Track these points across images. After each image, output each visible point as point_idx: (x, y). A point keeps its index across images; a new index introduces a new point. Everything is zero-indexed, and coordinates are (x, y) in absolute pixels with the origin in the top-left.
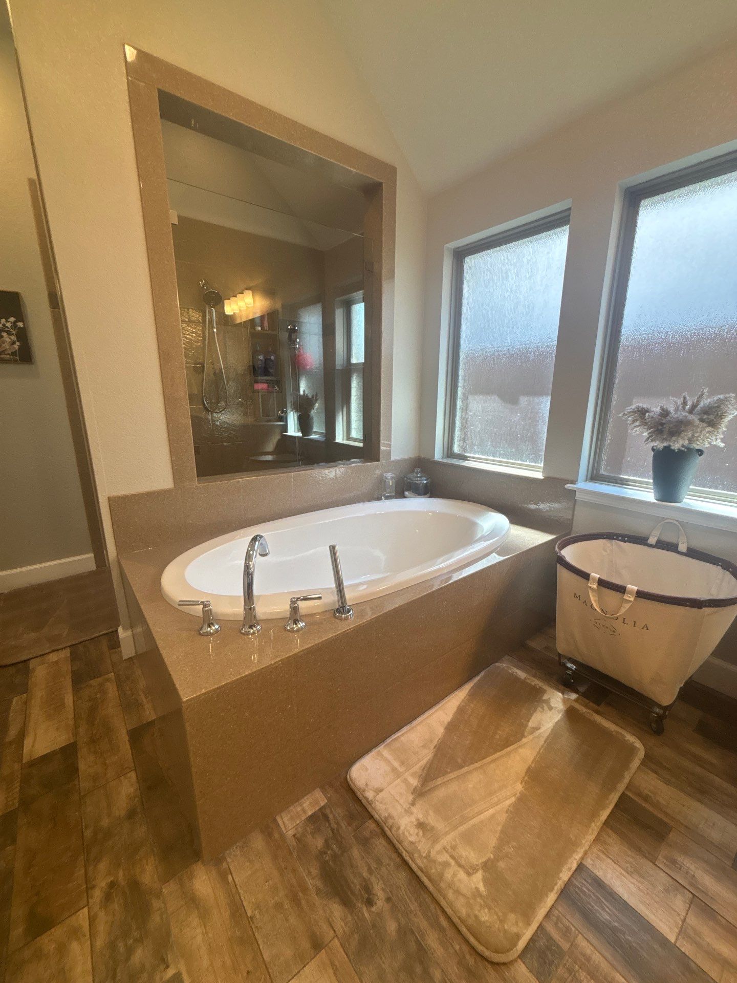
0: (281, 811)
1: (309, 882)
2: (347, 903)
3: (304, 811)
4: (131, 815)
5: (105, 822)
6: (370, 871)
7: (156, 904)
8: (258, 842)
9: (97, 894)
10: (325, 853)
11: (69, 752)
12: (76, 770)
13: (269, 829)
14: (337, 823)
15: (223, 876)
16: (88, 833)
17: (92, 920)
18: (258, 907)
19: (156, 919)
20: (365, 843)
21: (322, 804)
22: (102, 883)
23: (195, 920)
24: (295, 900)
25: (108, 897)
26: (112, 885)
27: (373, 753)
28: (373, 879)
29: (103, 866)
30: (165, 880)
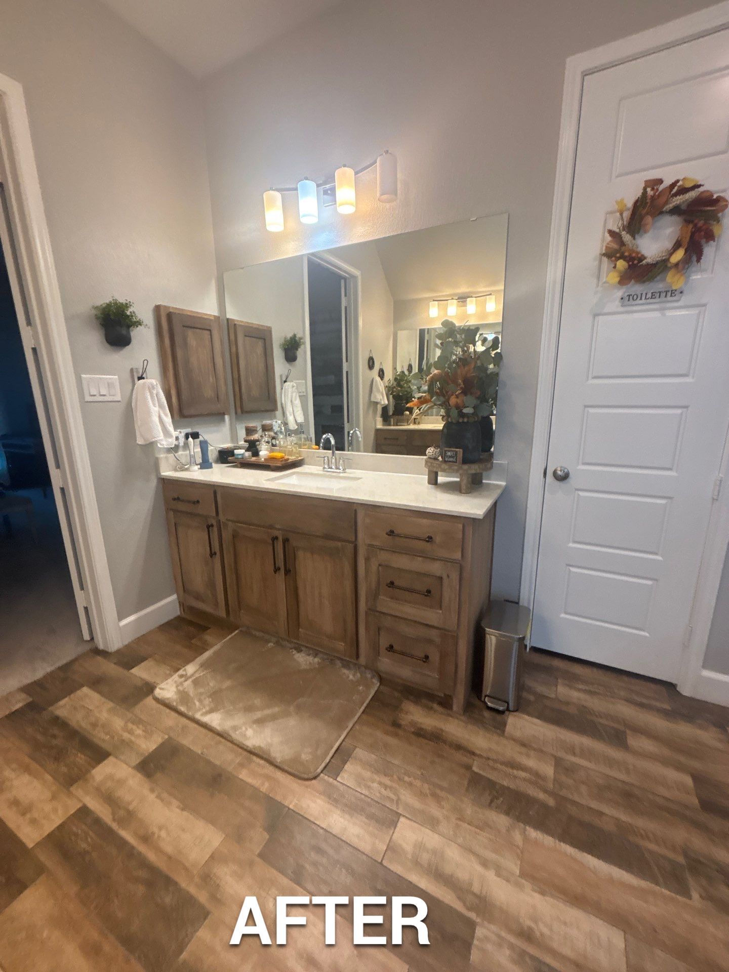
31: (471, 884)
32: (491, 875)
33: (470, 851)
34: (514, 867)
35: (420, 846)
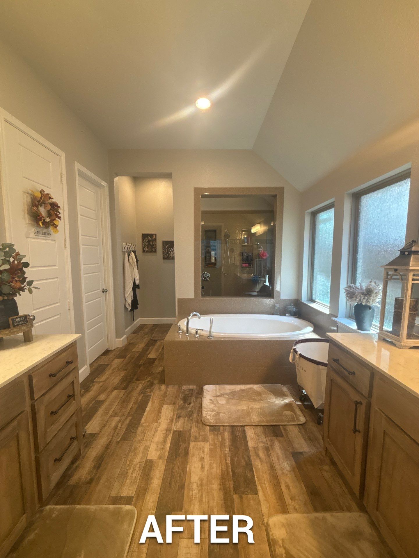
0: (185, 385)
1: (180, 396)
2: (184, 402)
3: (189, 387)
4: (159, 373)
5: (154, 372)
6: (193, 401)
7: (154, 386)
8: (176, 387)
9: (147, 380)
10: (187, 395)
11: (155, 359)
12: (154, 362)
13: (180, 387)
14: (194, 392)
15: (167, 388)
16: (150, 372)
17: (145, 383)
18: (169, 394)
19: (153, 387)
20: (196, 398)
21: (194, 388)
22: (148, 379)
23: (158, 391)
24: (176, 397)
25: (148, 381)
26: (150, 380)
27: (214, 385)
28: (193, 402)
29: (150, 377)
30: (158, 384)
31: (164, 433)
32: (159, 429)
33: (153, 435)
34: (155, 425)
35: (157, 450)
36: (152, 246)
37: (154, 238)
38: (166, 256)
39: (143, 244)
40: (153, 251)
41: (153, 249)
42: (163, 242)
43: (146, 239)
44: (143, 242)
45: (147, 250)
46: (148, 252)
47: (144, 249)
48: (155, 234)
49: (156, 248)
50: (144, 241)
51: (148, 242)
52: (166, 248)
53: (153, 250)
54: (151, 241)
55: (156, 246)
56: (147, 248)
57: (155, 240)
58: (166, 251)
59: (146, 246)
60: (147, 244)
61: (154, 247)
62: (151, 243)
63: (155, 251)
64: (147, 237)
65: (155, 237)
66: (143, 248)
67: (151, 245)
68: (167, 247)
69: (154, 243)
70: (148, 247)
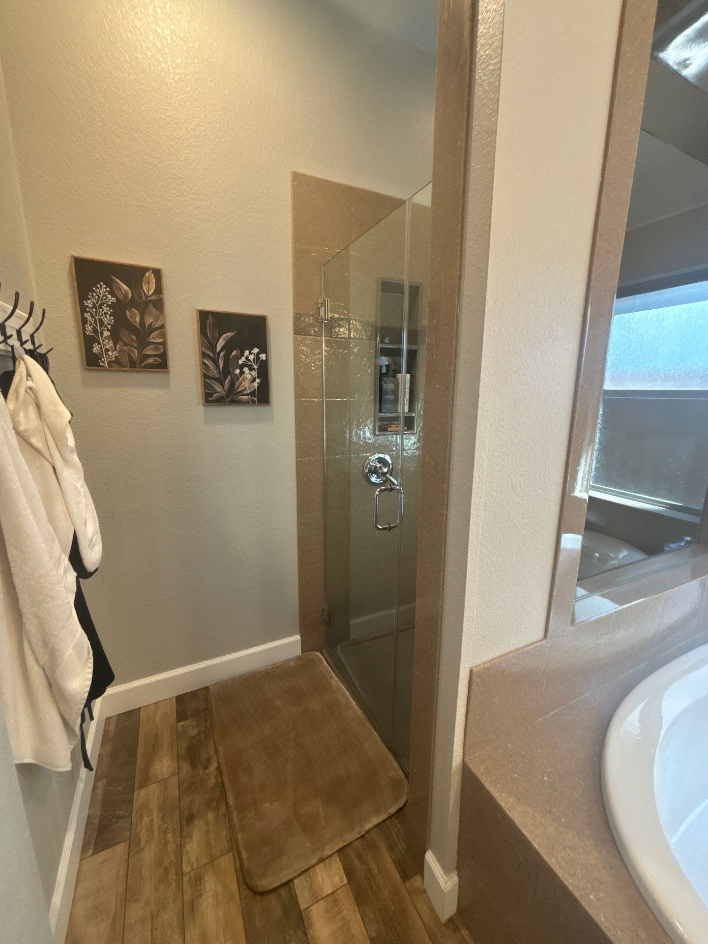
36: (142, 334)
37: (149, 288)
38: (218, 388)
39: (84, 321)
40: (151, 361)
41: (149, 351)
42: (203, 316)
43: (102, 289)
44: (83, 309)
45: (113, 354)
46: (117, 364)
47: (96, 349)
48: (157, 273)
49: (164, 344)
50: (89, 303)
51: (119, 308)
52: (218, 350)
53: (149, 356)
54: (133, 303)
55: (163, 336)
56: (111, 344)
57: (159, 304)
58: (218, 366)
59: (106, 333)
60: (108, 320)
61: (154, 338)
62: (134, 316)
63: (162, 364)
64: (109, 284)
65: (159, 289)
66: (88, 341)
67: (132, 329)
68: (221, 344)
69: (149, 320)
70: (115, 336)
